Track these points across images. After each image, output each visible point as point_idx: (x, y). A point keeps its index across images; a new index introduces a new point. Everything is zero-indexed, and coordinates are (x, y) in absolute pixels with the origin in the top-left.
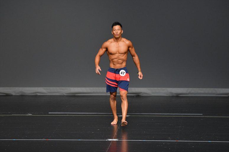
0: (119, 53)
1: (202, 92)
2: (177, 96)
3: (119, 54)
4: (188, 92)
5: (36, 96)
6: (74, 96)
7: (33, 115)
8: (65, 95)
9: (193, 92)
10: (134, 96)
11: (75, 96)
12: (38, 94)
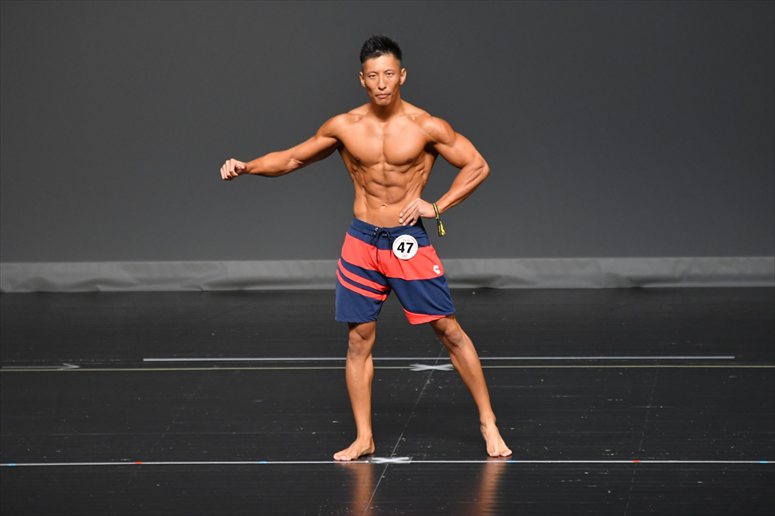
0: (389, 163)
1: (733, 270)
2: (637, 290)
3: (388, 166)
4: (677, 273)
5: (94, 296)
6: (239, 293)
7: (83, 366)
8: (206, 288)
9: (696, 271)
10: (471, 290)
11: (242, 294)
12: (103, 288)
